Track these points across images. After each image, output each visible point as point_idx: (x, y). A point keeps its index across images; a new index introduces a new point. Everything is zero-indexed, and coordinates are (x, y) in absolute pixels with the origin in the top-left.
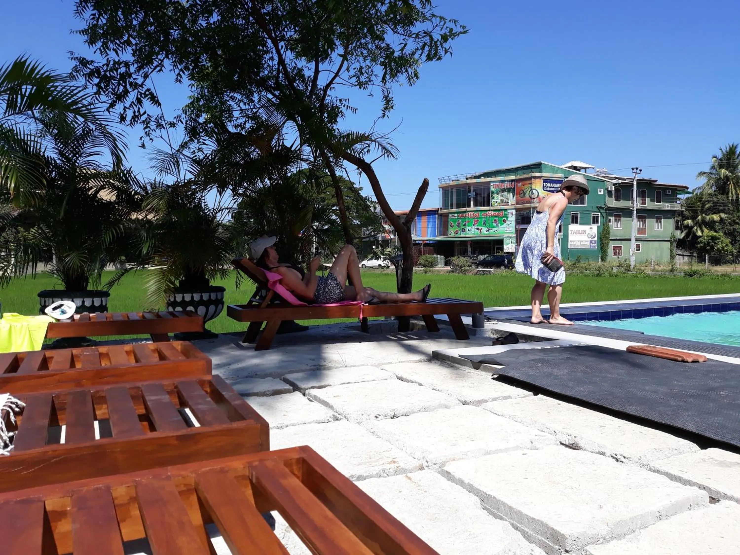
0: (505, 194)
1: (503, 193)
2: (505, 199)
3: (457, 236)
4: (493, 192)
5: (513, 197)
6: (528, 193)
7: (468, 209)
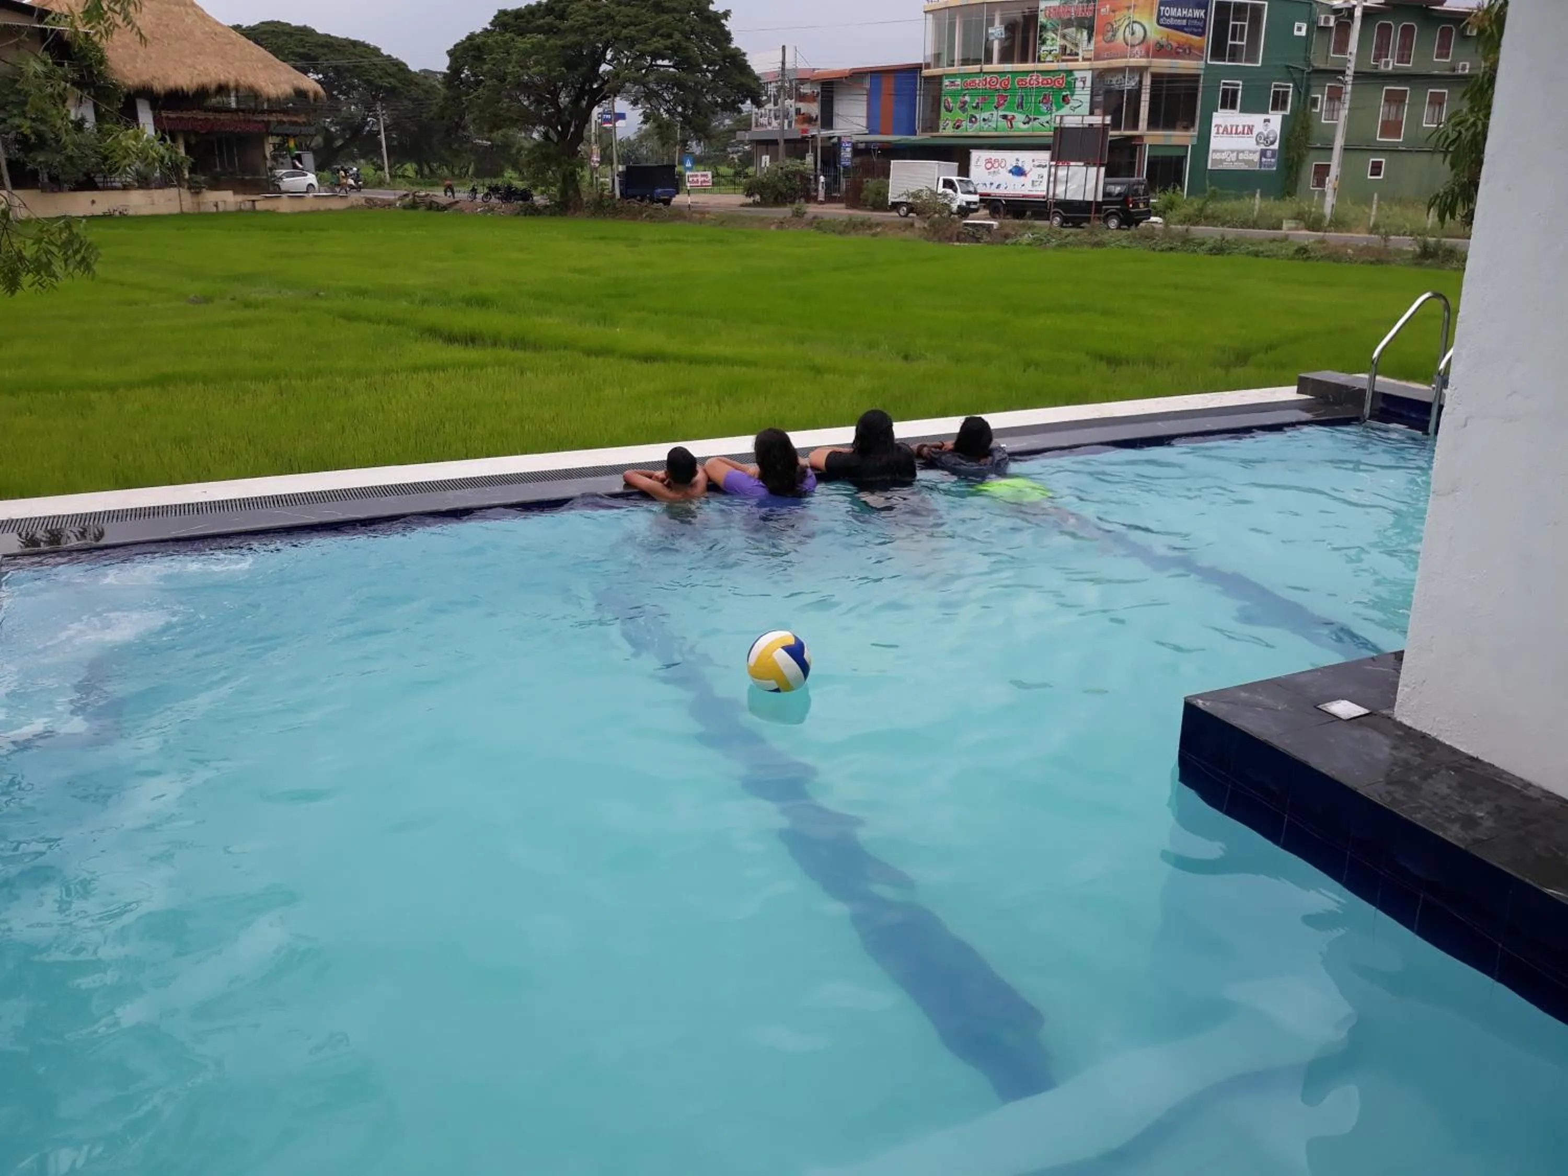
0: (1071, 31)
1: (1066, 31)
2: (1069, 46)
3: (958, 132)
4: (1043, 27)
5: (1089, 40)
6: (1122, 29)
7: (987, 68)
